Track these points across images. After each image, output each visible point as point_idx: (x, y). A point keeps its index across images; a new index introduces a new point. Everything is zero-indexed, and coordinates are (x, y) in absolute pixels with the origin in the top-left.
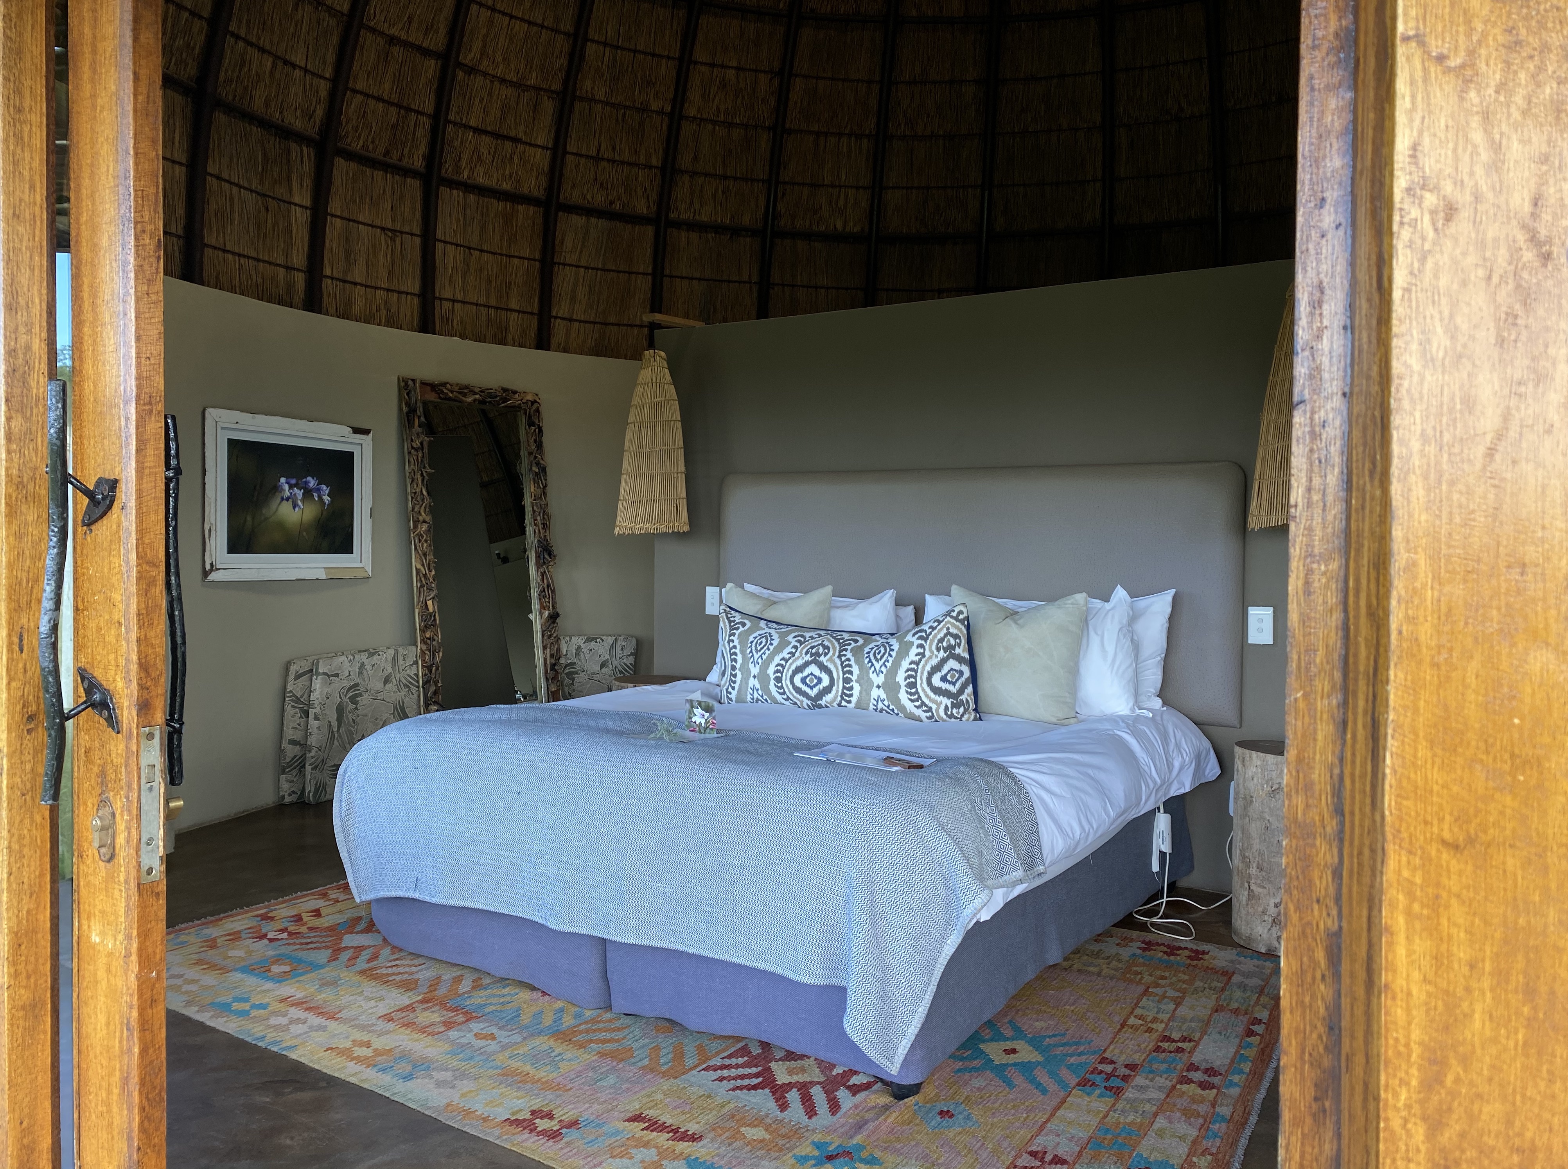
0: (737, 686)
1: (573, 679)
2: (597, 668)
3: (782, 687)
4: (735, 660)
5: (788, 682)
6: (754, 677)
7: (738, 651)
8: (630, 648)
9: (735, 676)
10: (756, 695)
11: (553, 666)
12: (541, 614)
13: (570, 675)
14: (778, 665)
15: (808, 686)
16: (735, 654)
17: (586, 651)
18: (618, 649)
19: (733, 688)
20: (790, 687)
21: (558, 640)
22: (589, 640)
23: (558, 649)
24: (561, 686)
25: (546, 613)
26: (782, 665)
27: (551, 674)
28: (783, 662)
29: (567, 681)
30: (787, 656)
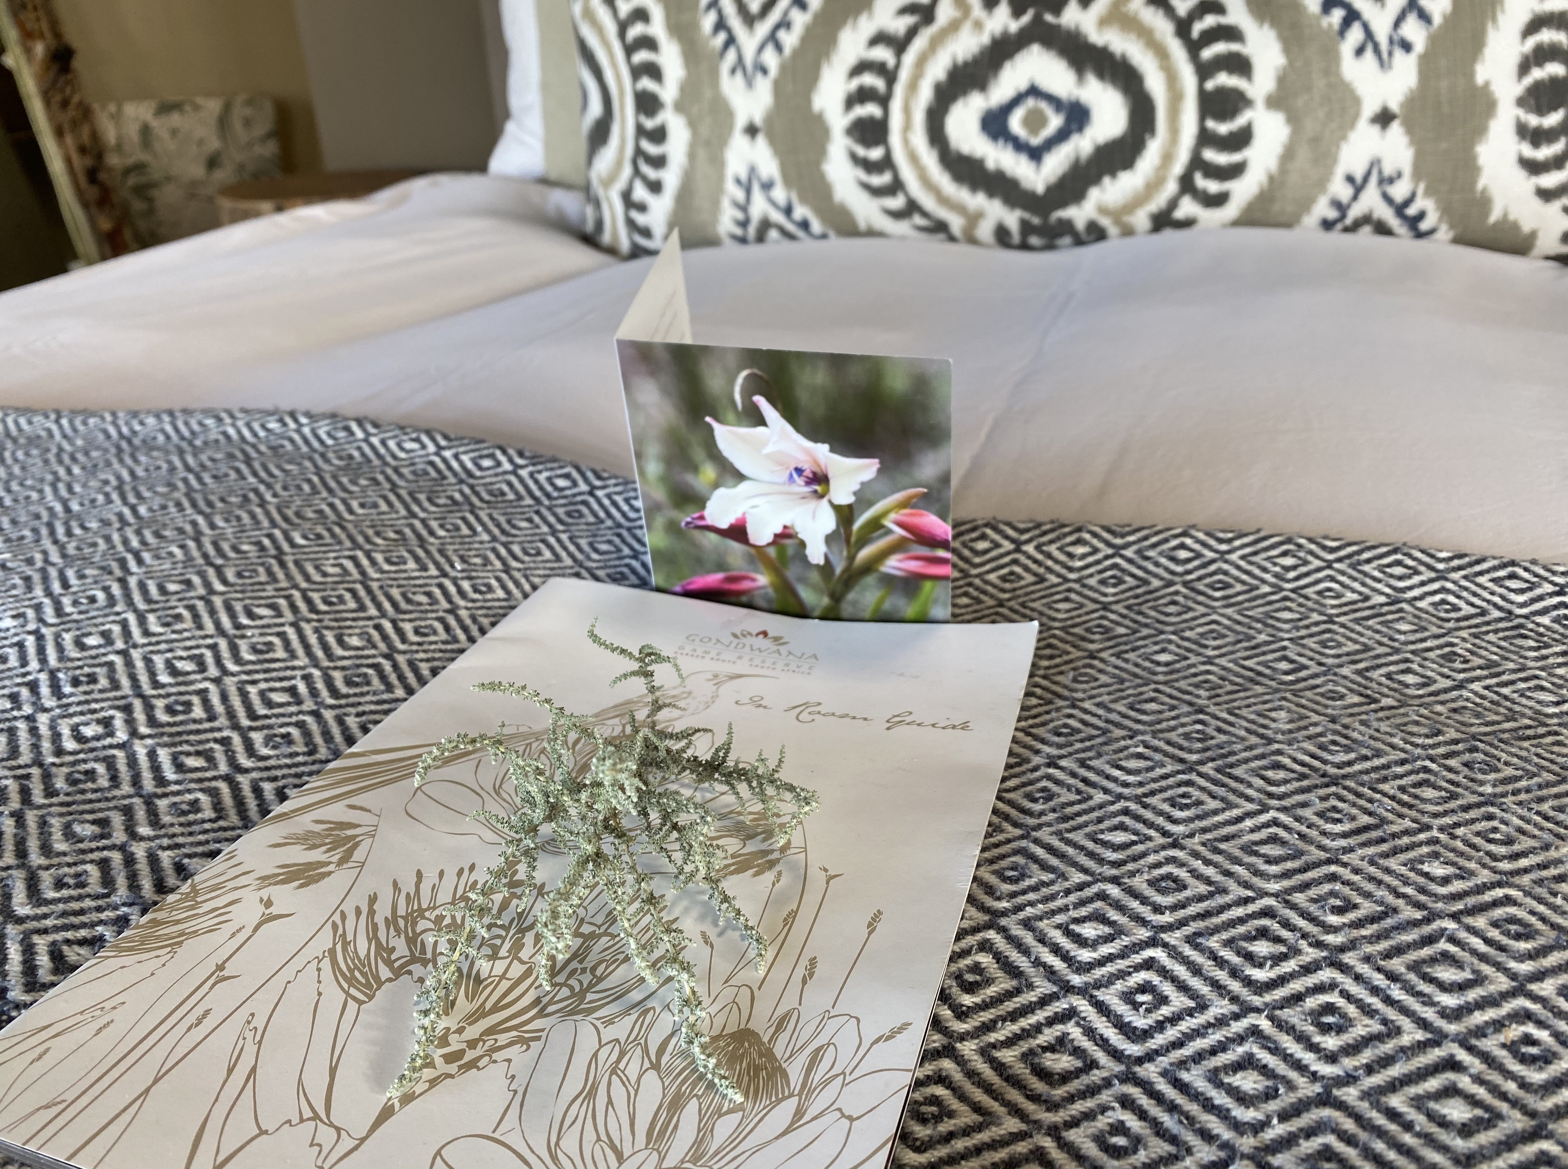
0: (671, 177)
1: (150, 200)
2: (197, 171)
3: (887, 163)
4: (653, 71)
5: (920, 139)
6: (752, 131)
7: (657, 28)
8: (264, 123)
9: (659, 135)
10: (759, 207)
11: (92, 175)
12: (28, 51)
13: (143, 191)
14: (861, 68)
15: (1019, 146)
16: (648, 43)
17: (164, 134)
18: (237, 126)
19: (655, 187)
20: (930, 159)
21: (86, 113)
22: (165, 108)
23: (95, 136)
24: (123, 218)
25: (39, 49)
26: (880, 68)
27: (93, 193)
28: (883, 54)
29: (138, 206)
30: (900, 25)
